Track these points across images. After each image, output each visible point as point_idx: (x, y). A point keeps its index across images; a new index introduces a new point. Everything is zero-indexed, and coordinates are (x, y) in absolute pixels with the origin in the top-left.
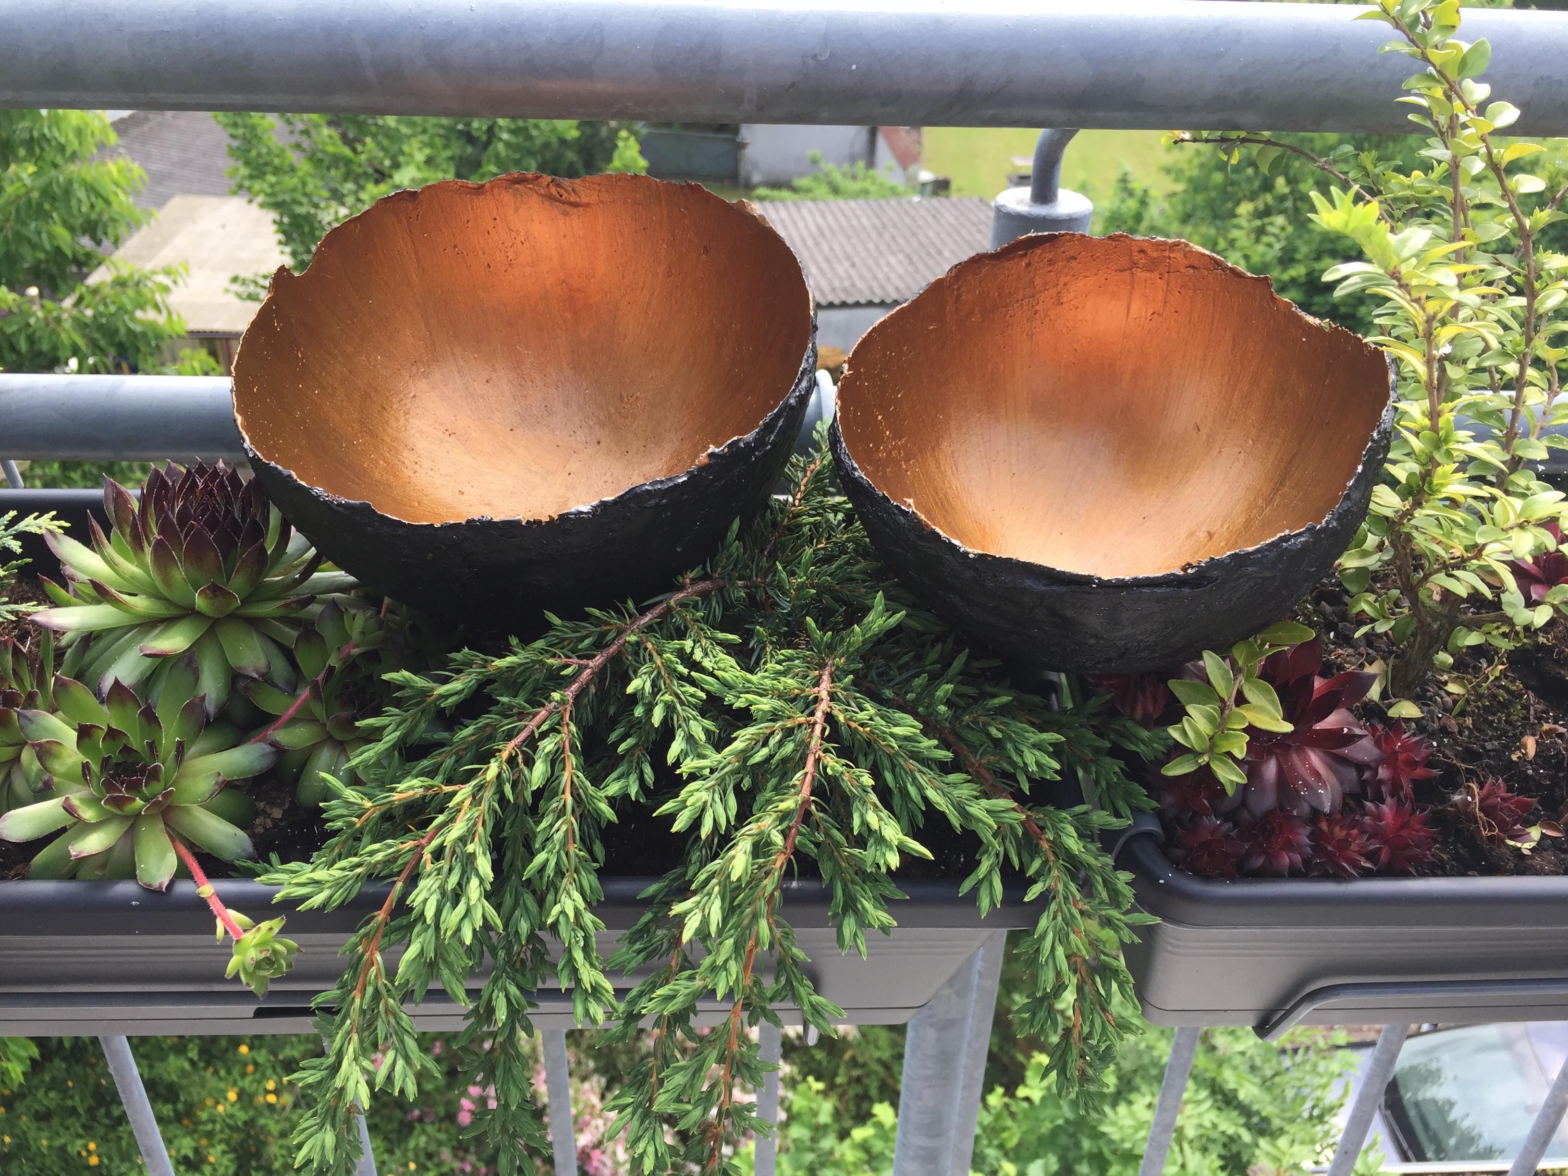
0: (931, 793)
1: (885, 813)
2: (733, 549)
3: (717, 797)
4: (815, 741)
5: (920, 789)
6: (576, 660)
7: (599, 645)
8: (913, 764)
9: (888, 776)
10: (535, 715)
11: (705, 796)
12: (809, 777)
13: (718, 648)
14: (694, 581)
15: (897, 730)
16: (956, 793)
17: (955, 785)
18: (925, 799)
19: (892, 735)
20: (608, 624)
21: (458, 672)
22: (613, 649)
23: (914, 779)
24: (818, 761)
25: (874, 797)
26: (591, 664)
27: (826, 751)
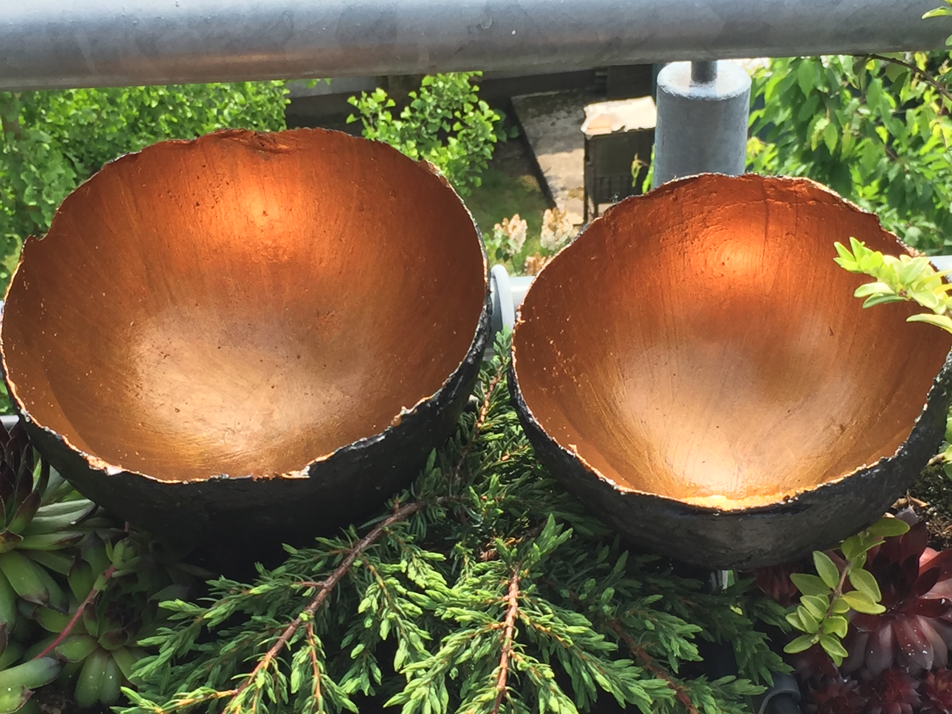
0: (600, 678)
1: (563, 697)
2: (433, 475)
3: (433, 690)
4: (508, 641)
5: (591, 675)
6: (313, 583)
7: (329, 567)
8: (586, 655)
9: (566, 666)
10: (284, 630)
11: (424, 691)
12: (504, 672)
13: (427, 565)
14: (401, 505)
15: (573, 629)
16: (621, 675)
17: (619, 669)
18: (596, 683)
19: (568, 633)
20: (334, 549)
21: (219, 597)
22: (341, 570)
23: (587, 667)
24: (510, 658)
25: (554, 685)
26: (326, 585)
27: (517, 650)
